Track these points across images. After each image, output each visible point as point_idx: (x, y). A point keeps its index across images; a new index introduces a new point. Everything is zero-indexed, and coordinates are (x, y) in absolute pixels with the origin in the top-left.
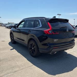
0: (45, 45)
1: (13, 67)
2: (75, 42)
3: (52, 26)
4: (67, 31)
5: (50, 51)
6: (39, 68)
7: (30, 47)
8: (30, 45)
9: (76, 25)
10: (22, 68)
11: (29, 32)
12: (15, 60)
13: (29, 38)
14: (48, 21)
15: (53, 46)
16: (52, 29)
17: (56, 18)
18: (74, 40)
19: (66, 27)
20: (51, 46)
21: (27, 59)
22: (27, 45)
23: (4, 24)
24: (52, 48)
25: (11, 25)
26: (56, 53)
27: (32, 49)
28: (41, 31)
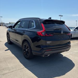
0: (38, 46)
1: (3, 69)
2: (71, 44)
3: (45, 27)
4: (62, 33)
5: (43, 54)
6: (29, 71)
7: (24, 48)
8: (24, 47)
9: (76, 27)
10: (12, 70)
11: (23, 33)
12: (7, 61)
13: (23, 39)
14: (42, 22)
15: (46, 48)
16: (45, 30)
17: (52, 19)
18: (69, 43)
19: (61, 29)
20: (44, 48)
21: (20, 61)
22: (21, 46)
23: (5, 24)
24: (44, 51)
25: (12, 24)
26: (49, 55)
27: (26, 50)
28: (35, 32)
